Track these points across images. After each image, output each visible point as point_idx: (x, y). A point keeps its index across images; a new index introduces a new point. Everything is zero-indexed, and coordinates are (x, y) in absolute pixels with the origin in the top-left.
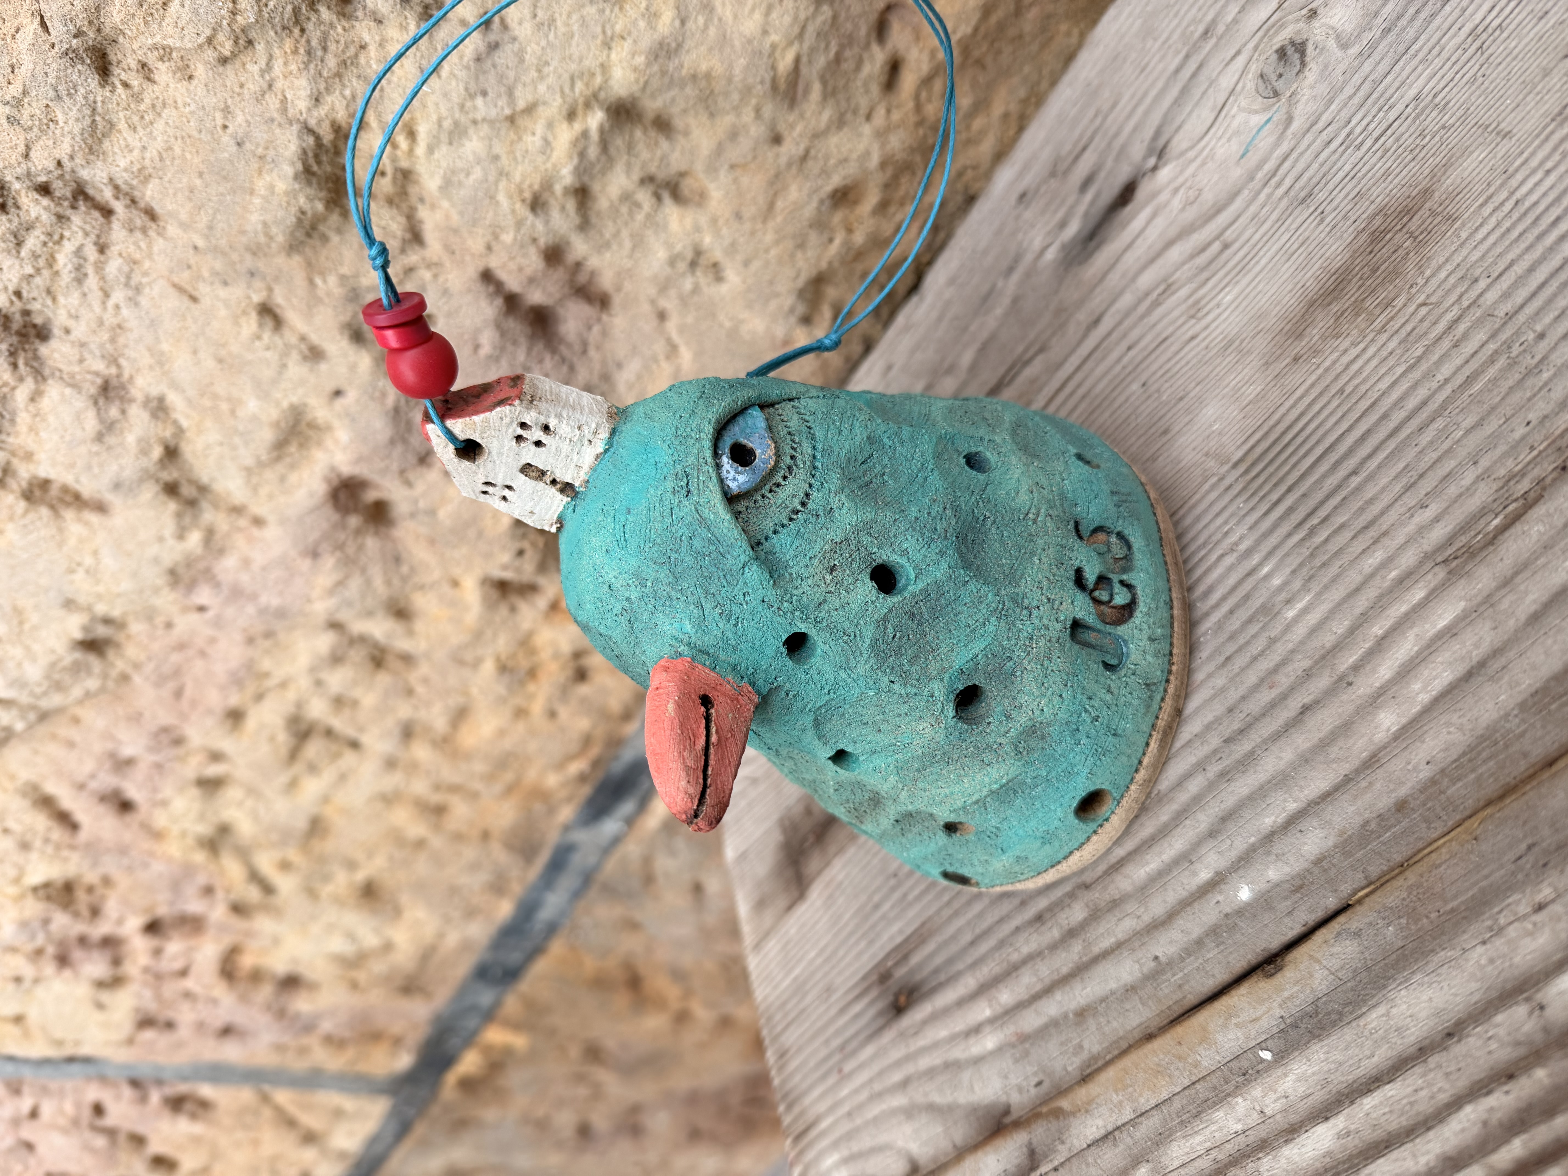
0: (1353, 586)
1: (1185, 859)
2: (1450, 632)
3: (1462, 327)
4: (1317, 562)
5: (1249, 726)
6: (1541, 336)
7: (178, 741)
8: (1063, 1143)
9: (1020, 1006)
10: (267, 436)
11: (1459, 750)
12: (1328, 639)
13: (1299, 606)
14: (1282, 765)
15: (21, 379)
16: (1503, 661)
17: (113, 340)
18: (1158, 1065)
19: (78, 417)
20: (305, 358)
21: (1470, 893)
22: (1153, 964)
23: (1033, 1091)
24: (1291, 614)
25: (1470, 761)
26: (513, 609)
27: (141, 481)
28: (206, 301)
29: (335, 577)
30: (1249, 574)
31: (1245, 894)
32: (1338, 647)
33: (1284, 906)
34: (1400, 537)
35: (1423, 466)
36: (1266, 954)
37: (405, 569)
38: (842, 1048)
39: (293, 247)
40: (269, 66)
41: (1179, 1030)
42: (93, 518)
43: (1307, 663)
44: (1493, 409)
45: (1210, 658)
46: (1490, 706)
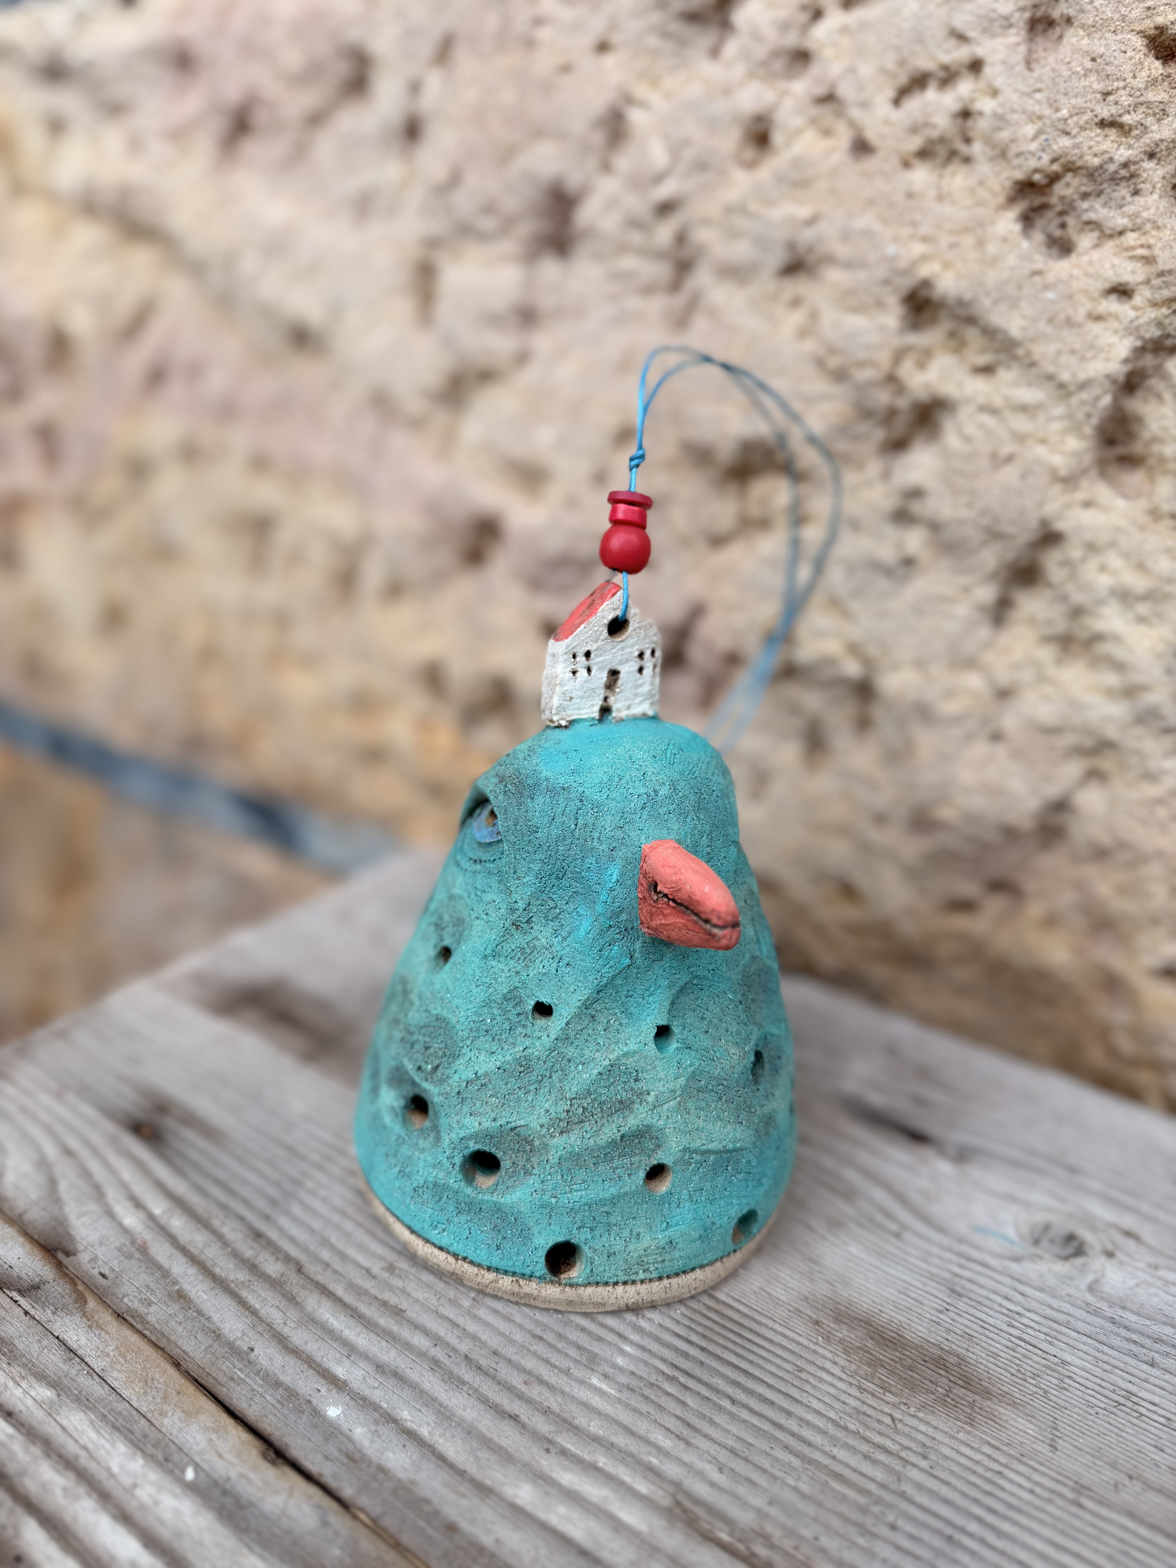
0: (635, 1429)
1: (351, 1350)
2: (617, 1525)
3: (882, 1457)
4: (647, 1392)
5: (486, 1373)
6: (893, 1527)
8: (54, 1313)
9: (173, 1239)
12: (582, 1420)
13: (604, 1387)
14: (459, 1412)
18: (153, 1380)
22: (246, 1349)
23: (95, 1272)
24: (595, 1381)
27: (459, 353)
28: (622, 382)
30: (621, 1336)
31: (333, 1412)
32: (577, 1431)
33: (332, 1450)
34: (689, 1457)
35: (755, 1458)
36: (283, 1447)
38: (86, 1086)
39: (687, 448)
40: (823, 398)
41: (190, 1389)
42: (415, 318)
43: (555, 1407)
44: (820, 1504)
45: (537, 1323)
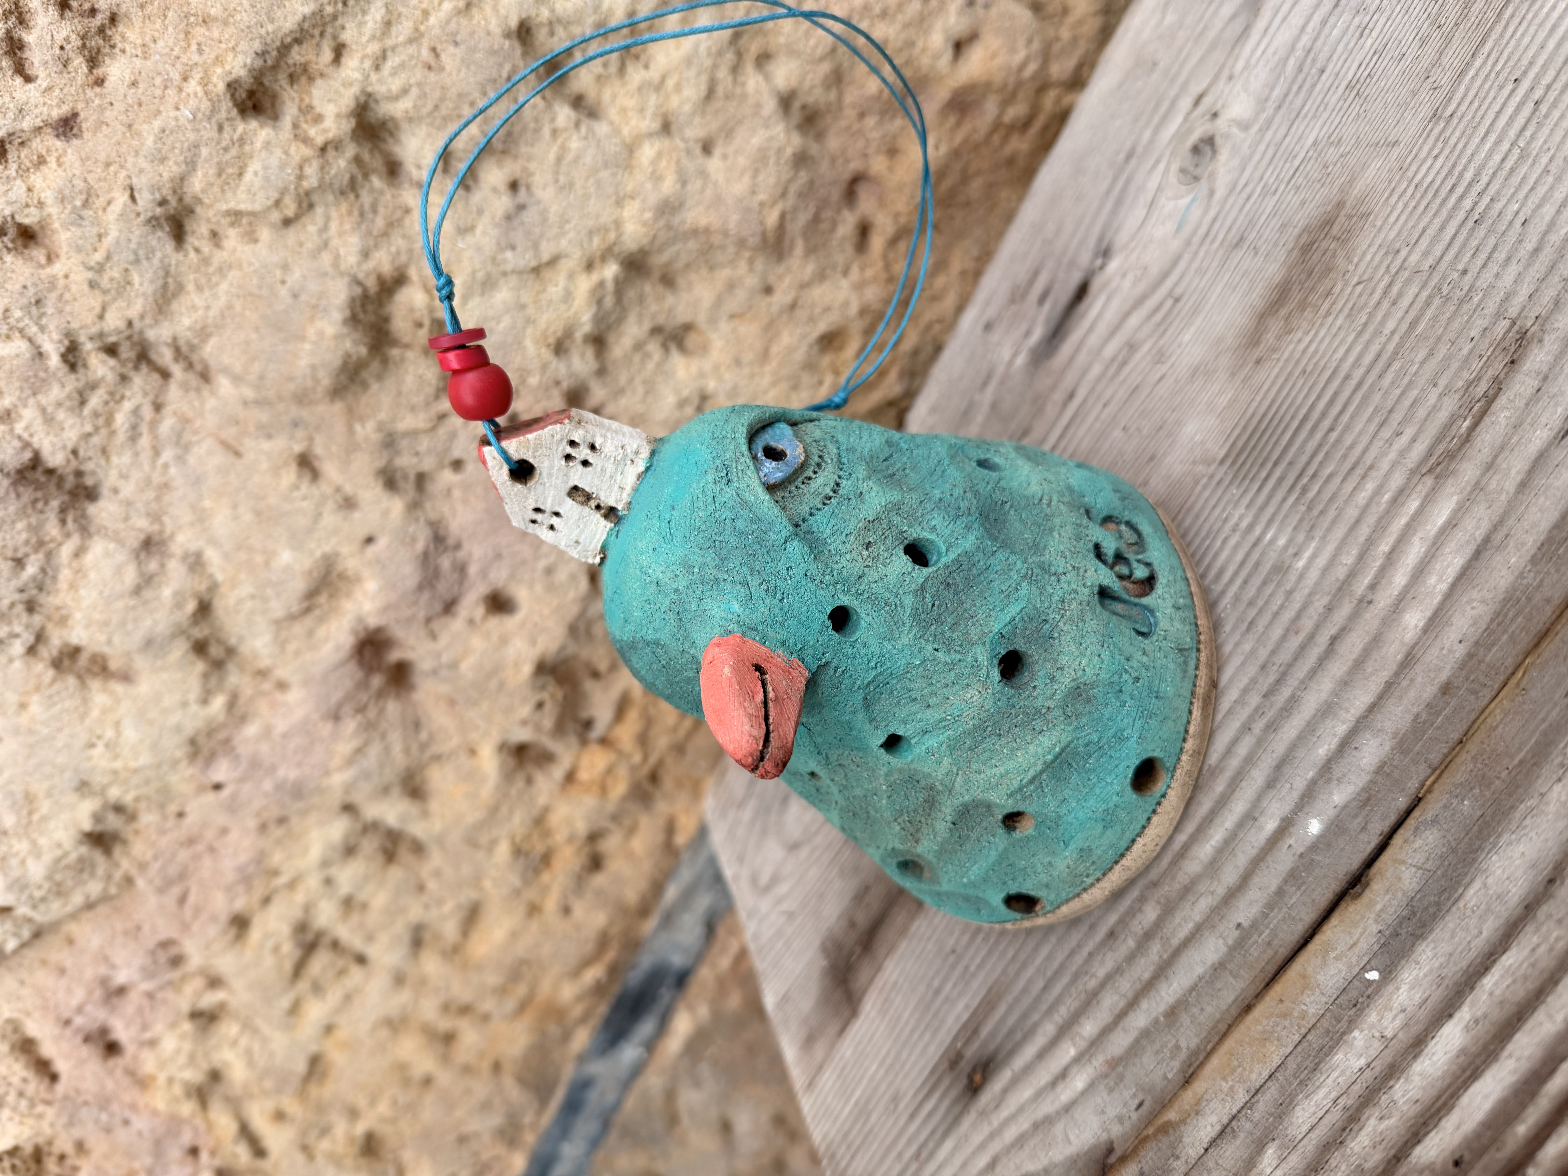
0: (1352, 521)
1: (1249, 818)
2: (1451, 525)
3: (1395, 289)
4: (1315, 512)
5: (1284, 674)
6: (1465, 272)
7: (176, 961)
8: (1178, 1158)
9: (1106, 1031)
10: (299, 586)
11: (1487, 619)
12: (1340, 572)
13: (1307, 554)
14: (1324, 696)
15: (68, 535)
16: (1505, 530)
17: (158, 499)
18: (1264, 1032)
19: (119, 571)
20: (340, 508)
21: (1533, 740)
22: (1236, 933)
23: (1135, 1116)
24: (1301, 564)
25: (1499, 625)
26: (529, 781)
27: (173, 636)
28: (249, 457)
29: (355, 743)
30: (1255, 545)
31: (1315, 827)
32: (1352, 575)
33: (1356, 824)
34: (1385, 465)
35: (1389, 404)
36: (1349, 877)
37: (424, 736)
38: (917, 1155)
39: (337, 392)
40: (325, 228)
41: (1278, 989)
42: (118, 688)
43: (1325, 600)
44: (1439, 339)
45: (1235, 627)
46: (1504, 572)
